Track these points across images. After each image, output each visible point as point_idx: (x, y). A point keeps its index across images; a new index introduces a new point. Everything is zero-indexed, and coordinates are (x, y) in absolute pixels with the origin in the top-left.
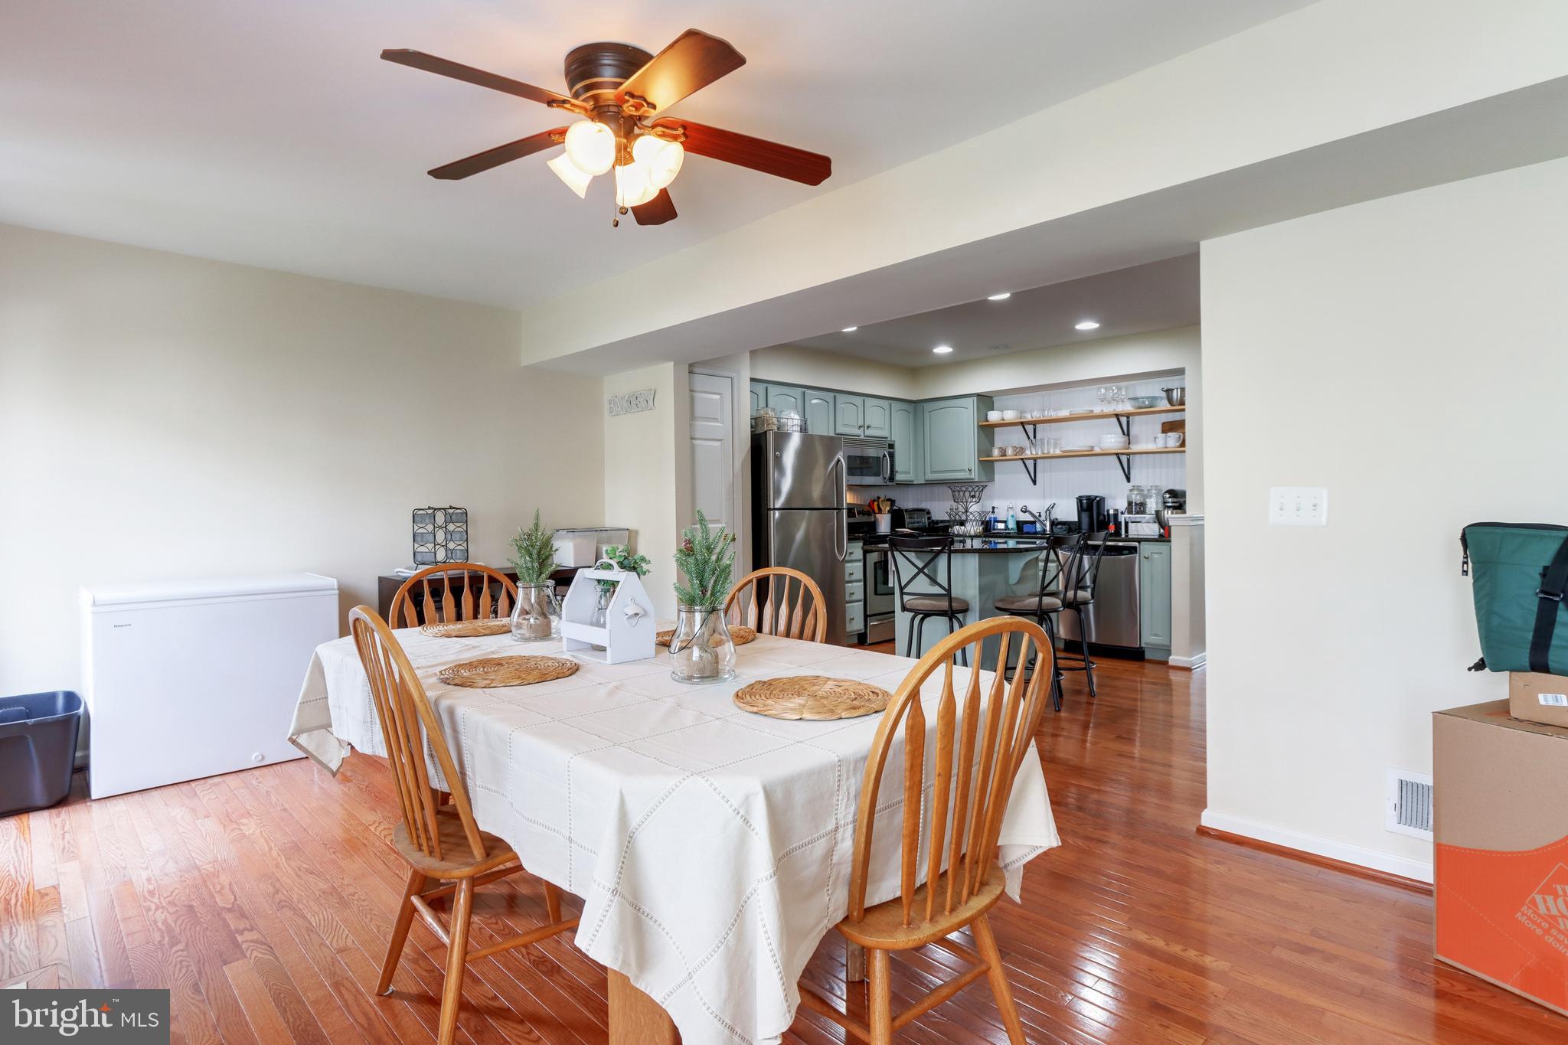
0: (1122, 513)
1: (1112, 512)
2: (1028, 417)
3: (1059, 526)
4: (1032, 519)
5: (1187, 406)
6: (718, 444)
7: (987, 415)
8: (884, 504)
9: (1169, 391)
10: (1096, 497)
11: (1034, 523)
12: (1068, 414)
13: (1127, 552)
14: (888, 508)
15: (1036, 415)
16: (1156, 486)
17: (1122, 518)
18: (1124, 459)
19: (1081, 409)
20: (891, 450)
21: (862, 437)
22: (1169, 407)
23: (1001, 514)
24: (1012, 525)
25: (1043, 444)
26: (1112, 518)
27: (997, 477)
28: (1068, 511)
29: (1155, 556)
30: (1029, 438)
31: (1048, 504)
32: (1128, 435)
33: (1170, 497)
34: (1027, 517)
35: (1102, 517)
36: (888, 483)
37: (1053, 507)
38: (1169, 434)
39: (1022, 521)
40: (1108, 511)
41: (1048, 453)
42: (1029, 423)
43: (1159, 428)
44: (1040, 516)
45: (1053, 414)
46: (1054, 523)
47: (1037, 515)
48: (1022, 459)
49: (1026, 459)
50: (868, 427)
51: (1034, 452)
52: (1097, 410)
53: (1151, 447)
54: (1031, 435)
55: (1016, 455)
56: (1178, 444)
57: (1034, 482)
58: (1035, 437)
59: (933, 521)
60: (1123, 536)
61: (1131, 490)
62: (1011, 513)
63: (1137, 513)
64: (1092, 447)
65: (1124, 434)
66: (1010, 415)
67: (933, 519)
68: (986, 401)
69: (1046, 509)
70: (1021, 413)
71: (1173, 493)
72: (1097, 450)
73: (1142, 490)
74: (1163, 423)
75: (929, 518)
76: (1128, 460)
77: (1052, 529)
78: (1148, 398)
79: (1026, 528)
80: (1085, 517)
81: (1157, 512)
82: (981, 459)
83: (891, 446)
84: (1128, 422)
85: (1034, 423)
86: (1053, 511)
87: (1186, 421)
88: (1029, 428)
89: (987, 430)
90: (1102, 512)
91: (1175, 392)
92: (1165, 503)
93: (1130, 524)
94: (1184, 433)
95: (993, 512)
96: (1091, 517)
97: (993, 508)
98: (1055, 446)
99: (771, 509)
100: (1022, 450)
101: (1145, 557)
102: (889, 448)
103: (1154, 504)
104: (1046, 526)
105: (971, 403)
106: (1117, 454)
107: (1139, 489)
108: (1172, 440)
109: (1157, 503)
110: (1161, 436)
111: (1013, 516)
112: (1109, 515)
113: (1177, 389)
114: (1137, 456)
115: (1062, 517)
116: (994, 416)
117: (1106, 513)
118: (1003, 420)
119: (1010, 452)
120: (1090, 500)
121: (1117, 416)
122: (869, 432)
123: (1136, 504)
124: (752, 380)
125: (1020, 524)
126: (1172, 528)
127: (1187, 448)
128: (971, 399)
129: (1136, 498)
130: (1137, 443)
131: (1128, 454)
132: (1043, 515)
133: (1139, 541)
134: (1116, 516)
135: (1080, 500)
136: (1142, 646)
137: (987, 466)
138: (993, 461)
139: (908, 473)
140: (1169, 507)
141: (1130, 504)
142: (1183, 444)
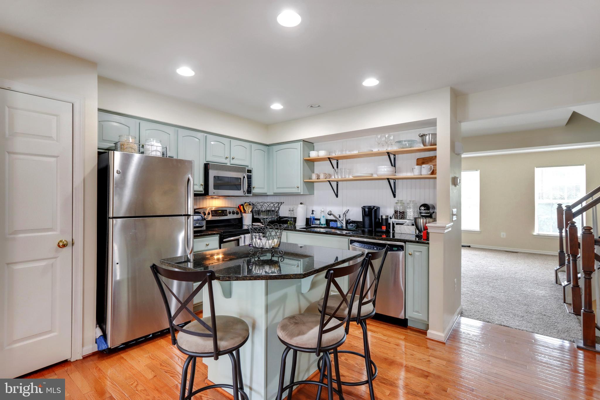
0: (391, 218)
1: (384, 217)
2: (333, 155)
3: (351, 225)
4: (334, 219)
5: (438, 147)
6: (53, 160)
7: (309, 154)
8: (248, 207)
9: (423, 136)
10: (374, 207)
11: (335, 221)
12: (357, 153)
13: (396, 249)
14: (251, 210)
15: (338, 154)
16: (414, 201)
17: (391, 221)
18: (392, 182)
19: (365, 150)
20: (250, 174)
21: (229, 164)
22: (422, 147)
23: (317, 215)
24: (323, 222)
25: (341, 172)
26: (384, 221)
27: (315, 192)
28: (356, 215)
29: (417, 254)
30: (333, 168)
31: (345, 209)
32: (395, 166)
33: (425, 210)
34: (331, 217)
35: (377, 220)
36: (247, 195)
37: (347, 212)
38: (424, 166)
39: (330, 220)
40: (382, 216)
41: (345, 177)
42: (334, 158)
43: (415, 162)
44: (340, 217)
45: (348, 153)
46: (348, 222)
47: (338, 217)
48: (329, 181)
49: (332, 181)
50: (233, 158)
51: (336, 177)
52: (375, 150)
53: (409, 175)
54: (335, 166)
55: (326, 179)
56: (429, 173)
57: (337, 196)
58: (337, 167)
59: (280, 217)
60: (391, 237)
61: (396, 203)
62: (323, 215)
63: (401, 218)
64: (372, 174)
65: (392, 166)
66: (322, 154)
67: (280, 216)
68: (309, 144)
69: (343, 213)
70: (329, 153)
71: (426, 206)
72: (375, 176)
73: (404, 203)
74: (418, 159)
75: (277, 215)
76: (395, 183)
77: (346, 226)
78: (409, 141)
79: (332, 224)
80: (367, 219)
81: (415, 219)
82: (304, 181)
83: (249, 171)
84: (395, 159)
85: (337, 159)
86: (347, 215)
87: (437, 156)
88: (334, 162)
89: (310, 162)
90: (378, 217)
91: (427, 137)
92: (420, 213)
93: (396, 226)
94: (435, 165)
95: (313, 213)
96: (371, 220)
97: (313, 211)
98: (349, 174)
99: (109, 218)
100: (330, 176)
101: (410, 254)
102: (248, 172)
103: (412, 213)
104: (343, 224)
105: (299, 145)
106: (388, 179)
107: (401, 202)
108: (425, 169)
109: (414, 212)
110: (417, 167)
111: (324, 217)
112: (382, 219)
113: (429, 134)
114: (400, 180)
115: (353, 219)
116: (313, 154)
117: (380, 218)
118: (319, 156)
119: (322, 177)
120: (370, 208)
121: (388, 154)
122: (233, 162)
123: (400, 212)
124: (100, 110)
125: (328, 222)
126: (430, 234)
127: (438, 175)
128: (299, 143)
129: (400, 208)
130: (400, 172)
131: (394, 179)
132: (342, 216)
133: (405, 241)
134: (387, 219)
135: (364, 208)
136: (407, 317)
137: (310, 185)
138: (313, 182)
139: (263, 188)
140: (423, 216)
141: (396, 212)
142: (433, 172)
